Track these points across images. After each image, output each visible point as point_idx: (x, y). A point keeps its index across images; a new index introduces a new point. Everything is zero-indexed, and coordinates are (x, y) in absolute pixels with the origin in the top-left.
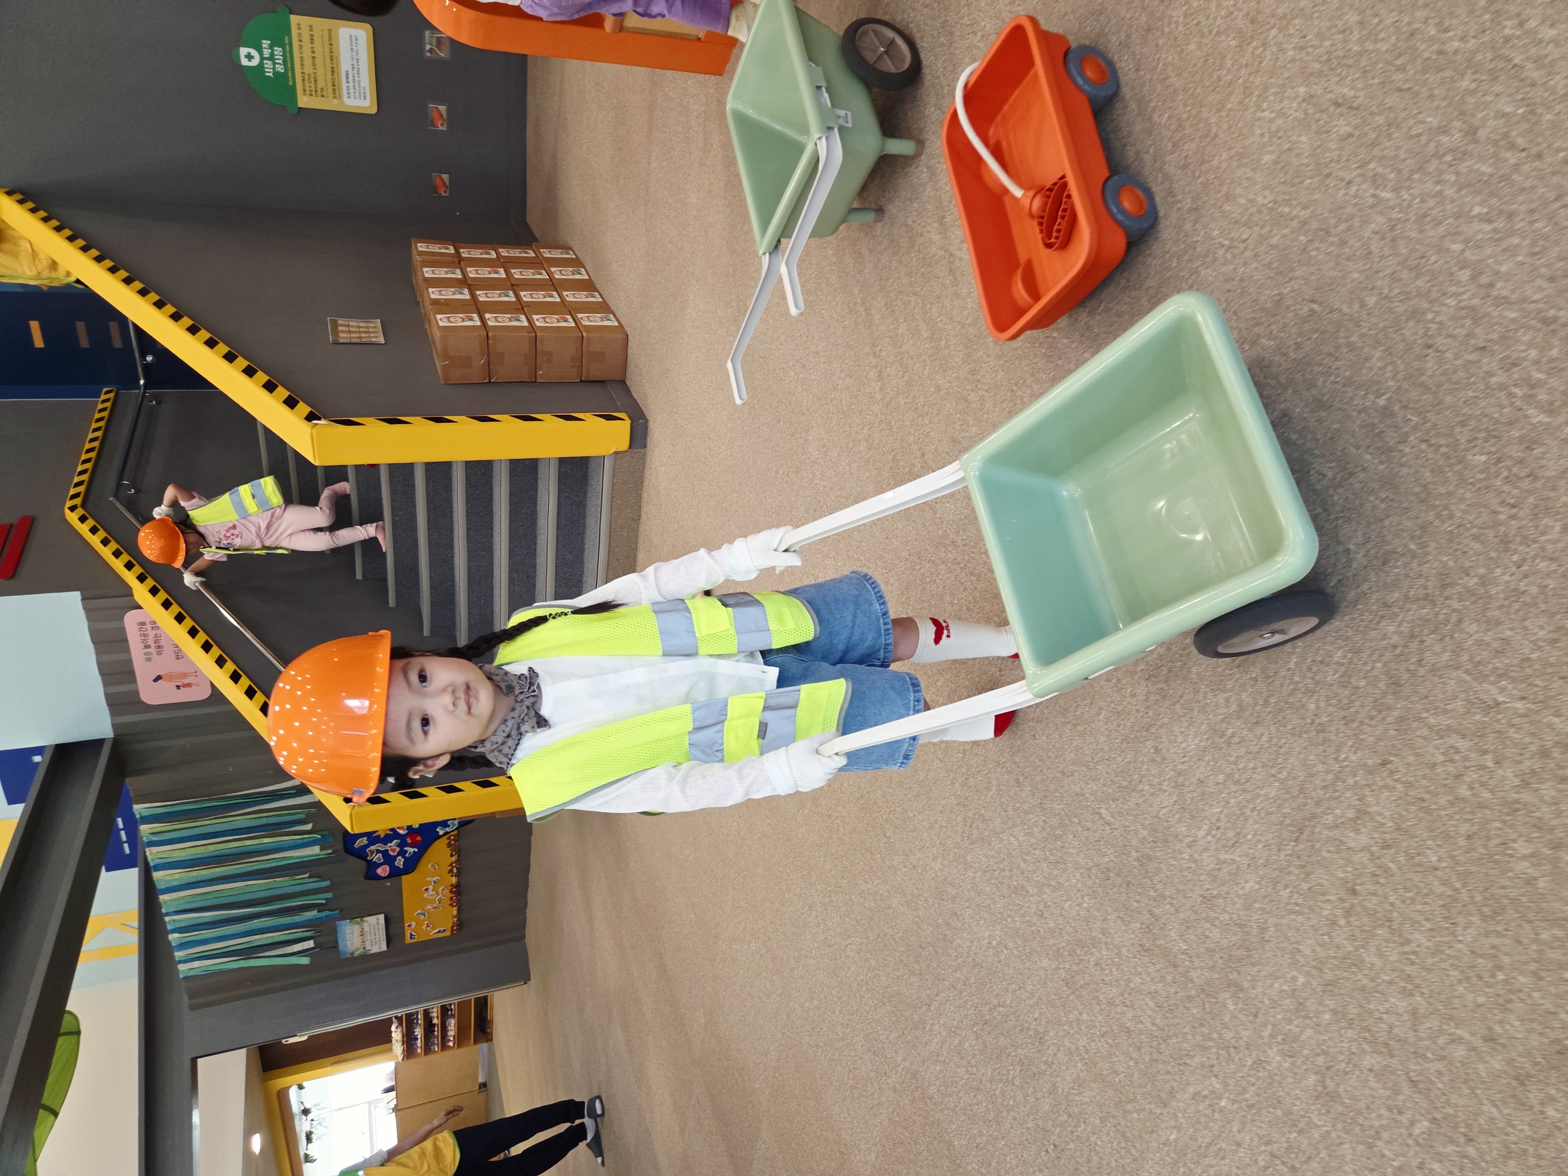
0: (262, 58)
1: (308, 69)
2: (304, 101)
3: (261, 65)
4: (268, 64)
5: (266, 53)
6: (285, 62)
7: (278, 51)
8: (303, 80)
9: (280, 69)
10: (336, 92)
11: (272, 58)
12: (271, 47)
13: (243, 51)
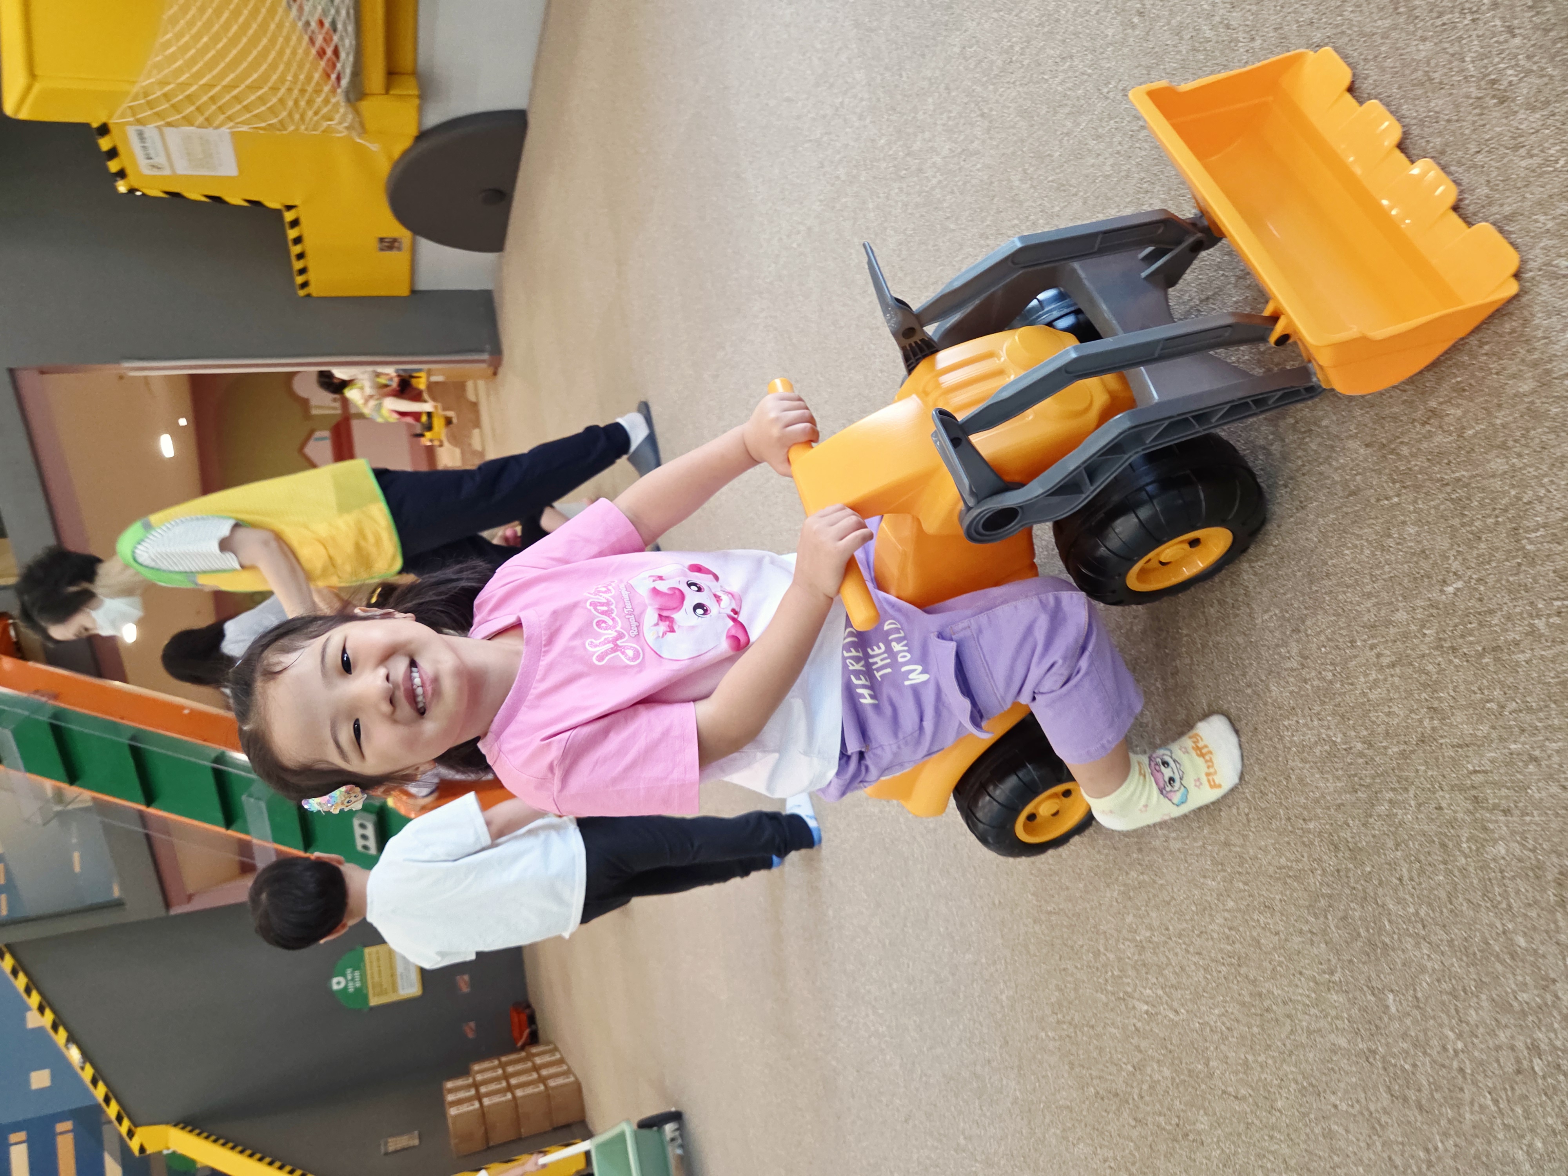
0: (347, 981)
1: (376, 979)
2: (374, 1001)
3: (346, 987)
4: (351, 985)
5: (349, 977)
6: (361, 980)
7: (357, 974)
8: (373, 987)
9: (358, 984)
10: (395, 989)
11: (353, 979)
12: (352, 972)
13: (335, 980)
